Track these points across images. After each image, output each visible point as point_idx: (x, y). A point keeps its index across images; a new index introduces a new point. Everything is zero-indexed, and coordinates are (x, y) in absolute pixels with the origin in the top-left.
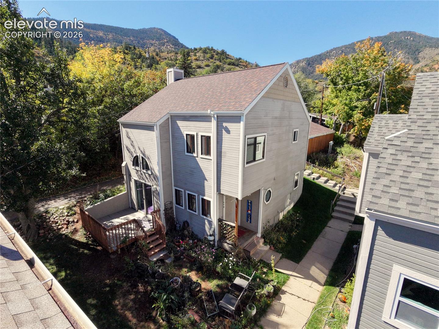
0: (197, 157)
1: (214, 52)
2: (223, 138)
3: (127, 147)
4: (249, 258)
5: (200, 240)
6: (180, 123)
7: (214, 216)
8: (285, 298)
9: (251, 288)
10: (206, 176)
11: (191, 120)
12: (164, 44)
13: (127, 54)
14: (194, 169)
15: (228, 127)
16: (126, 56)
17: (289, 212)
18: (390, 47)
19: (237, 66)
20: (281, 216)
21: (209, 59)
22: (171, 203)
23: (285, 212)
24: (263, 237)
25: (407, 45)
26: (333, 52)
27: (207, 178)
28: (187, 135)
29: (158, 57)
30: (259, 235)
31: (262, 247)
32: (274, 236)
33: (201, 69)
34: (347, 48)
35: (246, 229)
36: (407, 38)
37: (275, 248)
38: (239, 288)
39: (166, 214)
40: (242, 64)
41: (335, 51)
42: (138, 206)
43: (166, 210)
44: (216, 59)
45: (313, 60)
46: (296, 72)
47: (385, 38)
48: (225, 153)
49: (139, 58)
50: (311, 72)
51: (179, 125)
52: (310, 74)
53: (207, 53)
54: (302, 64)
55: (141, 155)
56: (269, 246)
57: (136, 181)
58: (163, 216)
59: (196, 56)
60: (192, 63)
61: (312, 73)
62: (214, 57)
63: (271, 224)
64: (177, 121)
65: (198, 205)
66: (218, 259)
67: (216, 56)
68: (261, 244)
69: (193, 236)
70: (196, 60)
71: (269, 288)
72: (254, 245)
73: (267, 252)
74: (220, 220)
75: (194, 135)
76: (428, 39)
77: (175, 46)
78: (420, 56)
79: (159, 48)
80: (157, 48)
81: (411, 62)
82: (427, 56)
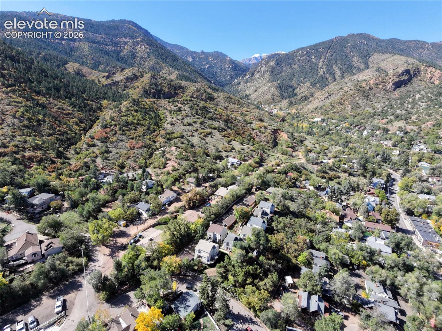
12: (138, 43)
18: (347, 50)
19: (214, 120)
21: (195, 115)
25: (361, 49)
26: (299, 52)
33: (191, 126)
36: (362, 42)
40: (217, 116)
41: (301, 52)
44: (200, 114)
45: (281, 60)
46: (266, 71)
50: (280, 72)
52: (278, 74)
53: (193, 109)
55: (210, 235)
58: (213, 239)
59: (185, 111)
60: (184, 119)
62: (198, 112)
66: (218, 243)
69: (216, 241)
70: (186, 116)
71: (221, 245)
76: (378, 42)
77: (150, 46)
78: (370, 60)
79: (133, 48)
80: (131, 47)
81: (363, 66)
82: (375, 62)
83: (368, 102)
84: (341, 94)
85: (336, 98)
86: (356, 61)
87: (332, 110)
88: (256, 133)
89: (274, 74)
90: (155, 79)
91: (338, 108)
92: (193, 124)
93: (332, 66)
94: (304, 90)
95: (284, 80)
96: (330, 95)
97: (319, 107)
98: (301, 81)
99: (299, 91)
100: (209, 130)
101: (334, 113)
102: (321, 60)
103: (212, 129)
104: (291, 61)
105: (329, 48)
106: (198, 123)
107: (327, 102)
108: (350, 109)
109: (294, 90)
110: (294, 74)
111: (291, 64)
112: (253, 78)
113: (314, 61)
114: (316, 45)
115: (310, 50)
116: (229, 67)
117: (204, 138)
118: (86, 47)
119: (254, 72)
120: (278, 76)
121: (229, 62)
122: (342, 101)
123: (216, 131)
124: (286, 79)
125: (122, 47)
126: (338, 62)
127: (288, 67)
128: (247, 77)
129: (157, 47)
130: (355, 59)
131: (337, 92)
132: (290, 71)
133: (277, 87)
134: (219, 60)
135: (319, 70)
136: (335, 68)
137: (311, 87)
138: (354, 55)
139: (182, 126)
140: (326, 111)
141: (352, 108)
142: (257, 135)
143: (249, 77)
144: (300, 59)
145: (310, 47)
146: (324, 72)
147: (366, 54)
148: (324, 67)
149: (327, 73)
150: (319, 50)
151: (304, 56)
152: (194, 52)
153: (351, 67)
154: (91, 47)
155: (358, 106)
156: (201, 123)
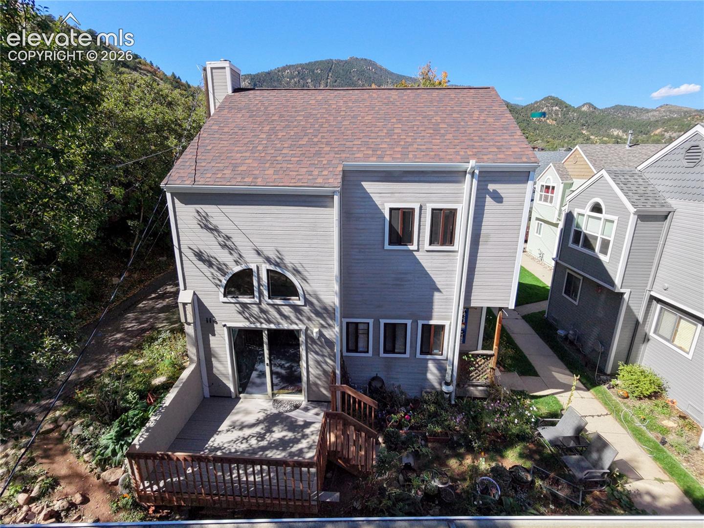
0: (418, 250)
2: (485, 211)
6: (371, 187)
10: (437, 283)
11: (404, 179)
14: (406, 274)
15: (499, 191)
27: (439, 287)
28: (391, 210)
34: (304, 69)
36: (369, 69)
37: (504, 367)
41: (289, 71)
45: (260, 79)
47: (346, 64)
48: (488, 235)
51: (369, 191)
64: (362, 183)
65: (411, 340)
75: (413, 209)
105: (330, 71)
114: (311, 64)
145: (302, 66)
150: (316, 71)
151: (295, 77)
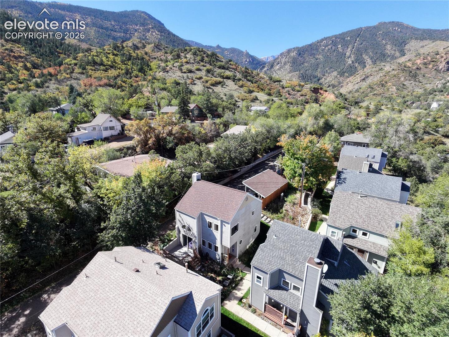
0: (213, 230)
1: (204, 54)
2: (223, 227)
3: (179, 220)
4: (233, 267)
5: (214, 261)
7: (219, 252)
8: (244, 281)
9: (233, 278)
12: (149, 30)
13: (116, 55)
14: (211, 234)
15: (225, 224)
16: (116, 58)
17: (251, 244)
18: (379, 38)
19: (227, 69)
20: (248, 247)
21: (200, 62)
22: (201, 245)
23: (250, 244)
24: (239, 258)
25: (394, 37)
26: (324, 42)
27: (217, 239)
28: (208, 222)
29: (148, 56)
30: (237, 258)
31: (238, 263)
32: (243, 258)
33: (192, 74)
34: (337, 38)
35: (232, 255)
36: (395, 30)
37: (243, 263)
38: (229, 279)
39: (199, 250)
40: (231, 67)
41: (325, 41)
42: (183, 244)
43: (199, 249)
44: (207, 62)
45: (304, 50)
46: (287, 62)
47: (374, 29)
48: (224, 232)
49: (129, 59)
50: (302, 62)
52: (300, 65)
53: (197, 55)
54: (293, 54)
55: (187, 226)
56: (241, 262)
57: (183, 234)
58: (198, 251)
59: (186, 58)
60: (183, 66)
61: (302, 64)
62: (204, 59)
63: (242, 252)
64: (204, 215)
65: (213, 247)
66: (221, 268)
67: (206, 59)
68: (238, 261)
69: (211, 259)
70: (187, 63)
71: (239, 278)
72: (235, 262)
73: (240, 264)
74: (222, 254)
75: (212, 223)
76: (414, 30)
77: (161, 32)
78: (406, 48)
79: (144, 35)
80: (141, 34)
81: (398, 54)
82: (412, 49)
83: (417, 83)
84: (381, 75)
85: (375, 79)
86: (389, 49)
87: (371, 92)
88: (289, 91)
89: (296, 65)
90: (159, 49)
91: (379, 90)
92: (196, 72)
93: (362, 55)
94: (331, 79)
95: (306, 70)
96: (368, 77)
97: (354, 90)
98: (327, 71)
99: (325, 81)
100: (219, 79)
101: (374, 94)
102: (349, 49)
103: (224, 78)
104: (314, 52)
105: (358, 37)
106: (203, 71)
107: (364, 85)
108: (396, 91)
109: (319, 80)
110: (318, 65)
111: (314, 54)
112: (272, 70)
113: (340, 50)
114: (343, 34)
115: (336, 38)
116: (246, 61)
117: (211, 87)
118: (92, 31)
119: (273, 63)
120: (300, 67)
121: (246, 55)
122: (384, 82)
123: (229, 80)
124: (310, 69)
125: (132, 34)
126: (369, 51)
127: (311, 57)
128: (265, 69)
129: (168, 34)
130: (389, 47)
131: (376, 73)
132: (314, 61)
133: (300, 77)
134: (236, 54)
135: (347, 60)
136: (365, 57)
137: (339, 76)
138: (386, 43)
139: (179, 73)
140: (363, 94)
141: (398, 89)
142: (289, 94)
143: (267, 70)
144: (324, 49)
145: (336, 37)
146: (352, 61)
147: (401, 41)
148: (353, 56)
149: (356, 62)
150: (346, 39)
151: (329, 45)
152: (210, 46)
153: (384, 56)
154: (99, 31)
155: (405, 87)
156: (208, 71)
